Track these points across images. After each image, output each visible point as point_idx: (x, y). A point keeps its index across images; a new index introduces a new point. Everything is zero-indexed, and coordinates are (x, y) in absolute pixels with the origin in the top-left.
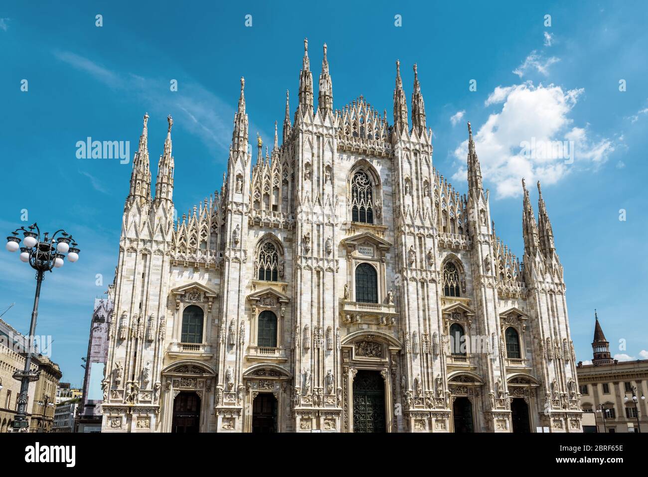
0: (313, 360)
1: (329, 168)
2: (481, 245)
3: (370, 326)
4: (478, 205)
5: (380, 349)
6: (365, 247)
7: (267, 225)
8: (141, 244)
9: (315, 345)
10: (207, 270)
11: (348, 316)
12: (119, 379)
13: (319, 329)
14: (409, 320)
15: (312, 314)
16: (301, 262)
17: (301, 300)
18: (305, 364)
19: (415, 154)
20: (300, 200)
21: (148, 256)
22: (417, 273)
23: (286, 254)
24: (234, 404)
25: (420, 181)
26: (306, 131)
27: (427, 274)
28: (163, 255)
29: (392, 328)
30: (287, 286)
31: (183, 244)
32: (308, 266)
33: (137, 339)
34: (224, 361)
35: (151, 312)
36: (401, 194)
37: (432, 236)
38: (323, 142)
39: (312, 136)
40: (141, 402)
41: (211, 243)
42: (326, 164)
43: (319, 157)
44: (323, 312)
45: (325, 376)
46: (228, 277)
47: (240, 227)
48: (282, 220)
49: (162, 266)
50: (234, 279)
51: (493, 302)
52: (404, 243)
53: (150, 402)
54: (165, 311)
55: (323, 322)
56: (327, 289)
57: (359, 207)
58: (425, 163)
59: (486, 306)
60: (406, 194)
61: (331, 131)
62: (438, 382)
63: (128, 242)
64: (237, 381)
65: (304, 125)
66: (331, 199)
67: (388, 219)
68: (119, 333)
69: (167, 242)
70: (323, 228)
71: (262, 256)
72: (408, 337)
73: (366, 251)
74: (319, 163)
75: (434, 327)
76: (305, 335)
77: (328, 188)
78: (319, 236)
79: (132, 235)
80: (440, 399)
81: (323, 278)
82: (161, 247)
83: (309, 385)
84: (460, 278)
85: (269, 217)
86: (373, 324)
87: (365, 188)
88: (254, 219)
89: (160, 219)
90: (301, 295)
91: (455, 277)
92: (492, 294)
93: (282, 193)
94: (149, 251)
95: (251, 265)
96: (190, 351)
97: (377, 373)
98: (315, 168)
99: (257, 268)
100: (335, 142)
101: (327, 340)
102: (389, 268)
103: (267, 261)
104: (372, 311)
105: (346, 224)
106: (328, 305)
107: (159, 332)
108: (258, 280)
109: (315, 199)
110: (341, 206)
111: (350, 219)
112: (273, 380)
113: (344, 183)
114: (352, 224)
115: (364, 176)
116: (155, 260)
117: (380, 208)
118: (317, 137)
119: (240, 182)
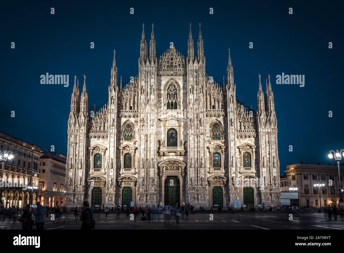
0: (144, 173)
1: (153, 87)
2: (229, 114)
4: (229, 93)
5: (178, 166)
7: (126, 116)
9: (146, 167)
10: (103, 139)
11: (162, 154)
15: (144, 154)
17: (139, 148)
18: (141, 175)
19: (196, 72)
20: (139, 104)
21: (78, 136)
22: (194, 131)
23: (135, 128)
25: (198, 86)
26: (142, 71)
27: (199, 131)
28: (83, 135)
30: (136, 142)
32: (142, 133)
33: (76, 168)
34: (108, 175)
35: (80, 158)
36: (188, 94)
37: (203, 112)
38: (150, 75)
39: (145, 73)
40: (78, 192)
42: (151, 85)
45: (150, 179)
48: (132, 114)
51: (234, 141)
52: (188, 117)
53: (81, 192)
55: (149, 157)
56: (151, 142)
57: (170, 102)
58: (201, 76)
59: (230, 143)
60: (190, 94)
62: (202, 180)
63: (70, 131)
64: (114, 183)
65: (141, 68)
66: (154, 101)
67: (183, 106)
71: (126, 130)
72: (188, 161)
73: (172, 122)
75: (202, 155)
77: (152, 96)
78: (148, 119)
79: (71, 128)
80: (203, 188)
81: (150, 138)
85: (127, 113)
87: (173, 92)
90: (140, 146)
91: (218, 130)
92: (234, 137)
93: (134, 101)
94: (78, 134)
95: (120, 134)
96: (97, 172)
97: (177, 177)
98: (146, 88)
99: (123, 135)
100: (156, 73)
101: (151, 164)
102: (183, 129)
103: (128, 132)
104: (173, 150)
105: (162, 111)
106: (152, 149)
107: (83, 165)
108: (124, 140)
109: (146, 102)
110: (161, 103)
111: (165, 108)
112: (130, 182)
113: (162, 92)
114: (166, 110)
115: (173, 86)
116: (81, 137)
117: (180, 101)
118: (147, 72)
119: (113, 100)
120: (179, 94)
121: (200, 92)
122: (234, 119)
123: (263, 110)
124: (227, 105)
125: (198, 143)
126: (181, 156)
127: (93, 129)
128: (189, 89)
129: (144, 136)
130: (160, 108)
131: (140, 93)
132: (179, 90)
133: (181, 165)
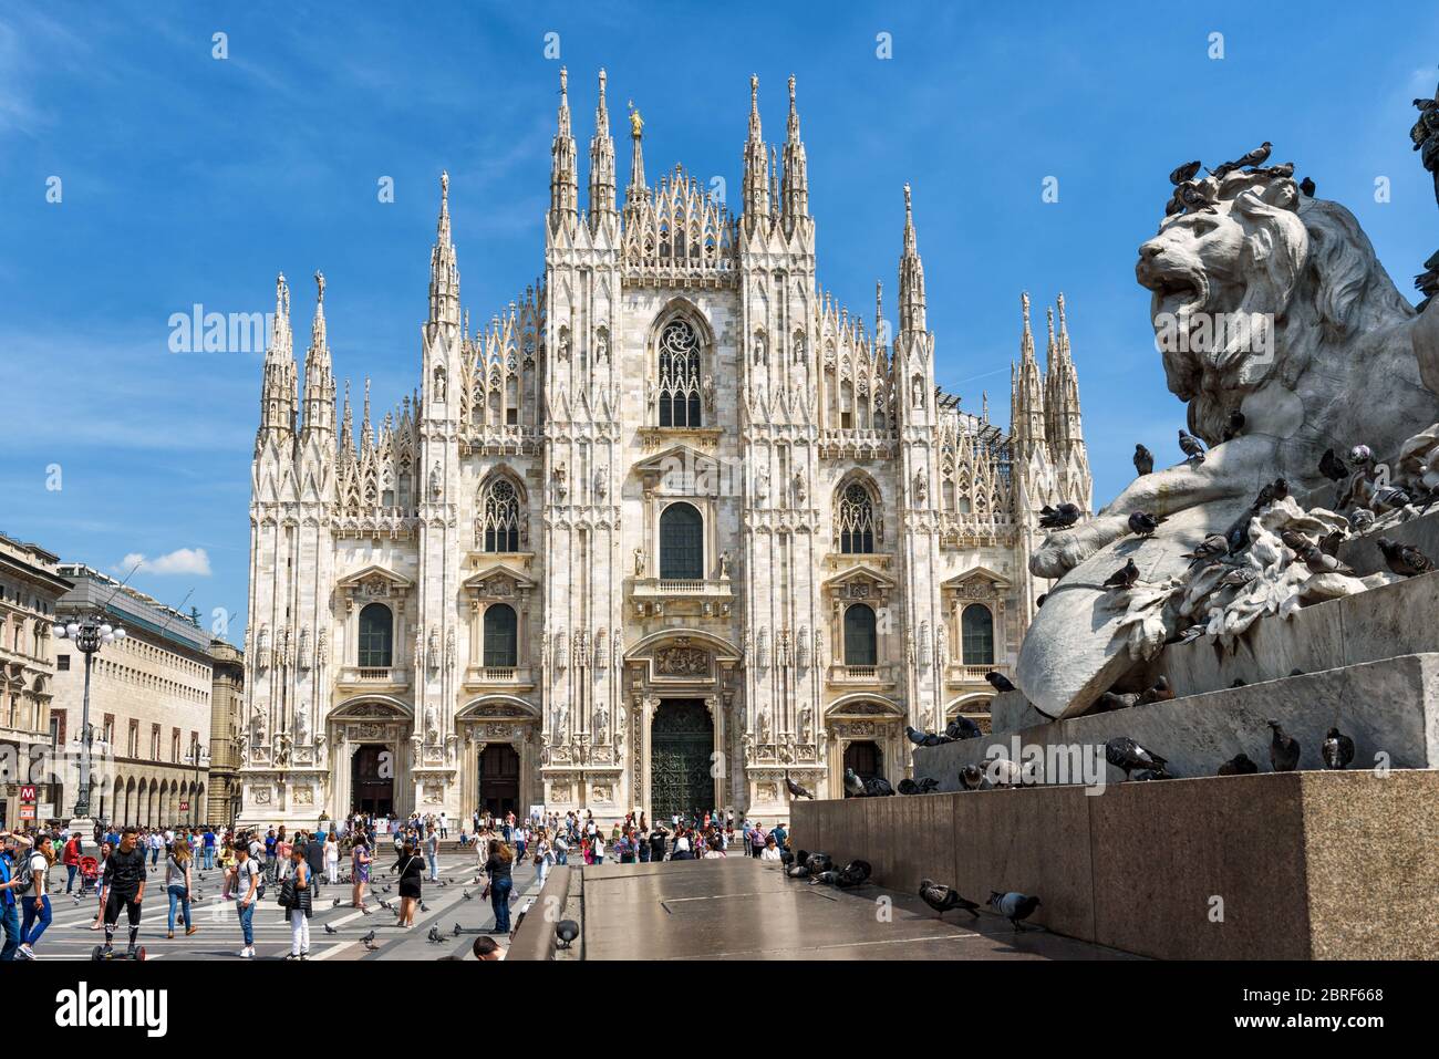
0: (572, 687)
1: (604, 332)
2: (910, 450)
3: (686, 619)
4: (907, 367)
5: (704, 660)
7: (494, 450)
8: (282, 510)
9: (576, 660)
10: (395, 542)
11: (640, 607)
12: (262, 730)
13: (583, 632)
14: (753, 607)
15: (570, 608)
16: (552, 517)
17: (551, 584)
18: (558, 695)
19: (778, 278)
20: (549, 402)
21: (295, 529)
22: (771, 517)
23: (532, 500)
24: (440, 764)
25: (785, 333)
26: (559, 265)
27: (791, 517)
28: (317, 526)
29: (729, 621)
30: (532, 558)
31: (353, 499)
32: (563, 522)
33: (285, 666)
34: (423, 694)
35: (305, 622)
36: (746, 365)
37: (806, 442)
38: (592, 282)
39: (571, 273)
40: (297, 764)
41: (401, 491)
42: (597, 326)
43: (584, 311)
44: (591, 603)
45: (593, 714)
46: (425, 554)
47: (441, 465)
48: (518, 439)
49: (318, 544)
50: (435, 556)
51: (928, 560)
53: (310, 764)
54: (327, 619)
55: (591, 620)
56: (599, 561)
57: (673, 393)
58: (798, 294)
59: (913, 569)
60: (756, 364)
61: (607, 259)
62: (806, 717)
63: (261, 509)
64: (444, 728)
65: (555, 254)
66: (607, 392)
67: (726, 413)
68: (258, 660)
69: (323, 504)
70: (591, 448)
71: (490, 507)
72: (749, 638)
74: (584, 323)
75: (802, 615)
76: (558, 645)
77: (601, 372)
78: (584, 464)
79: (267, 497)
80: (808, 748)
81: (591, 542)
82: (314, 513)
83: (566, 730)
84: (874, 515)
85: (497, 437)
86: (691, 616)
87: (685, 354)
88: (471, 443)
89: (310, 464)
90: (551, 575)
91: (864, 513)
92: (927, 544)
93: (524, 385)
94: (296, 522)
95: (469, 526)
96: (371, 680)
97: (700, 702)
98: (577, 336)
99: (482, 529)
100: (617, 276)
101: (596, 652)
102: (726, 508)
103: (499, 516)
104: (686, 593)
105: (641, 432)
106: (601, 590)
107: (318, 654)
108: (484, 550)
109: (576, 396)
110: (634, 398)
111: (653, 419)
112: (509, 722)
113: (640, 352)
114: (655, 430)
115: (684, 330)
116: (306, 536)
117: (712, 392)
118: (581, 272)
119: (441, 381)
120: (709, 361)
121: (795, 360)
122: (929, 472)
123: (1040, 440)
124: (901, 413)
125: (789, 564)
126: (719, 620)
127: (353, 502)
128: (749, 346)
129: (570, 534)
130: (633, 419)
131: (552, 357)
132: (709, 347)
133: (720, 653)
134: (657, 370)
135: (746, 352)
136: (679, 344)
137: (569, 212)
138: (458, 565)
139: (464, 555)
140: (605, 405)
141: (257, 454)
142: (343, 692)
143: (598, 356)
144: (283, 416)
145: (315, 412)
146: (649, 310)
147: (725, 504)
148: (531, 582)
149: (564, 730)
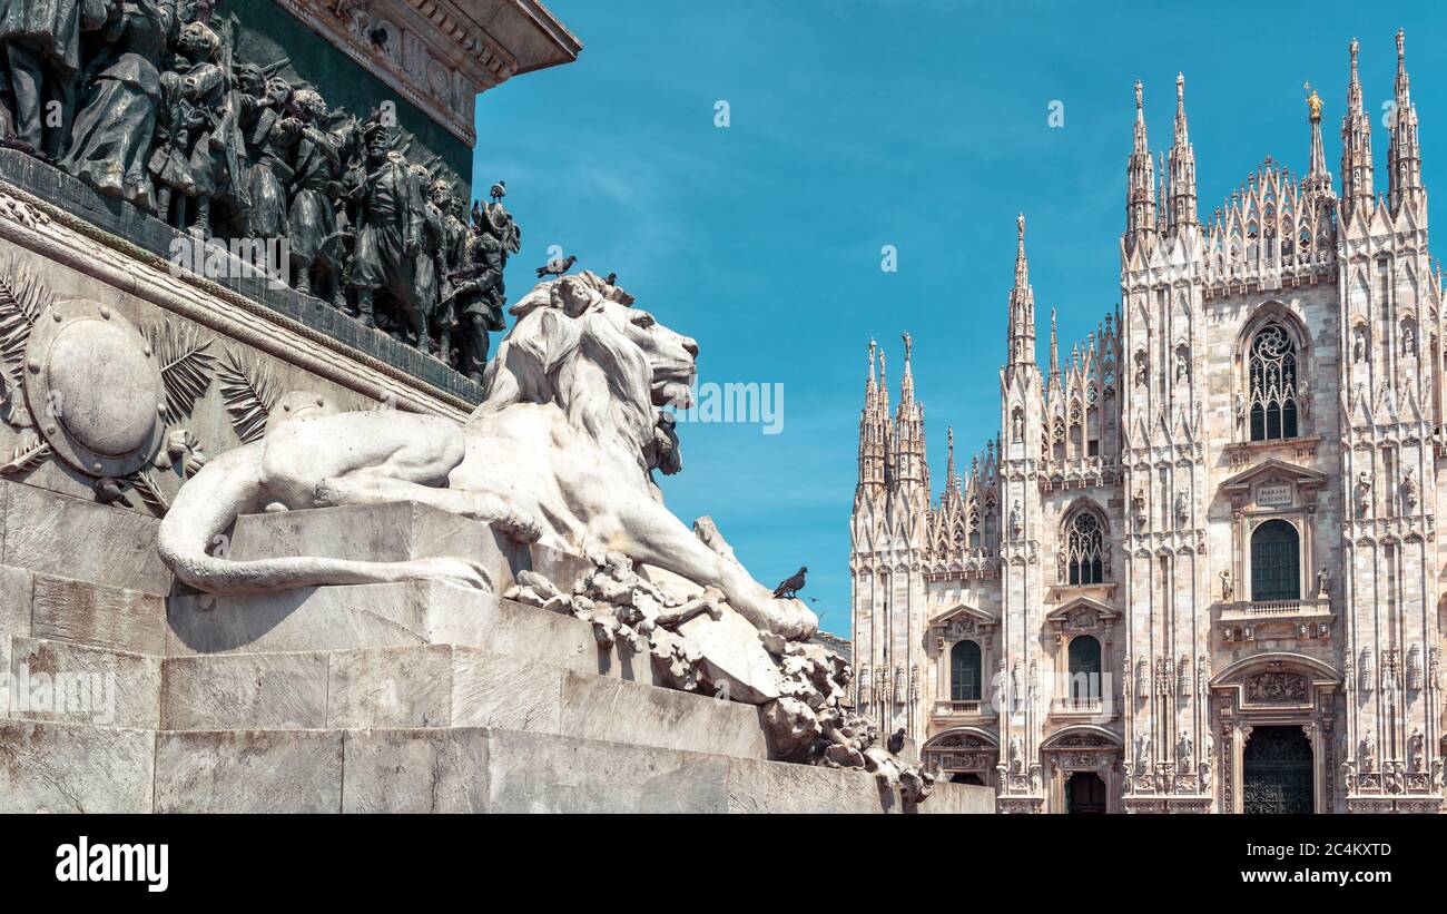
0: (1155, 716)
1: (1184, 351)
3: (1281, 642)
5: (1302, 684)
6: (1273, 488)
7: (1073, 484)
8: (877, 559)
9: (1159, 689)
10: (981, 582)
11: (1228, 633)
13: (1166, 661)
14: (1354, 626)
15: (1151, 636)
16: (1131, 546)
17: (1131, 614)
18: (1141, 725)
20: (1127, 429)
21: (889, 576)
22: (1375, 527)
23: (1114, 530)
24: (1025, 792)
25: (1391, 322)
26: (1135, 288)
27: (1399, 526)
28: (908, 572)
29: (1329, 642)
30: (1115, 588)
31: (943, 544)
32: (1143, 550)
33: (883, 702)
34: (1007, 727)
35: (900, 662)
36: (1344, 364)
37: (1417, 441)
38: (1170, 300)
39: (1147, 295)
41: (987, 532)
42: (1176, 344)
43: (1162, 332)
44: (1174, 631)
46: (1007, 591)
47: (1021, 504)
48: (1099, 472)
49: (910, 588)
50: (1016, 593)
52: (1346, 469)
54: (920, 657)
55: (1173, 648)
56: (1181, 588)
57: (1265, 404)
58: (1406, 277)
60: (1356, 362)
61: (1185, 273)
62: (1417, 744)
63: (859, 559)
64: (1028, 758)
65: (1131, 277)
67: (1325, 418)
68: (859, 697)
69: (914, 550)
70: (1172, 472)
71: (1074, 540)
72: (1349, 660)
73: (1275, 495)
74: (1162, 345)
76: (1138, 675)
77: (1181, 393)
78: (1164, 489)
79: (864, 548)
82: (905, 560)
83: (1149, 759)
85: (1077, 470)
86: (1286, 639)
87: (1279, 361)
88: (1051, 479)
89: (900, 515)
90: (1131, 604)
93: (1105, 416)
94: (889, 569)
95: (1052, 561)
96: (963, 713)
97: (1298, 729)
98: (1155, 359)
99: (1065, 563)
100: (1197, 290)
101: (1179, 680)
102: (1326, 521)
103: (1083, 549)
104: (1278, 615)
105: (1228, 450)
106: (1184, 616)
107: (911, 690)
108: (1068, 583)
109: (1155, 419)
110: (1221, 415)
111: (1243, 435)
112: (1094, 751)
113: (1226, 366)
114: (1243, 446)
115: (1277, 336)
116: (898, 581)
117: (1309, 398)
118: (1159, 291)
119: (1019, 422)
120: (1305, 365)
125: (1396, 578)
126: (1318, 642)
127: (943, 546)
128: (1348, 343)
129: (1151, 562)
130: (1220, 437)
131: (1129, 383)
132: (1306, 348)
133: (1318, 677)
134: (1247, 382)
135: (1344, 350)
136: (1272, 351)
137: (1145, 231)
138: (1042, 599)
139: (1049, 589)
140: (1185, 426)
141: (855, 509)
142: (938, 725)
143: (1178, 377)
144: (877, 471)
145: (904, 464)
146: (1234, 322)
147: (1325, 517)
148: (1113, 613)
149: (1147, 760)
